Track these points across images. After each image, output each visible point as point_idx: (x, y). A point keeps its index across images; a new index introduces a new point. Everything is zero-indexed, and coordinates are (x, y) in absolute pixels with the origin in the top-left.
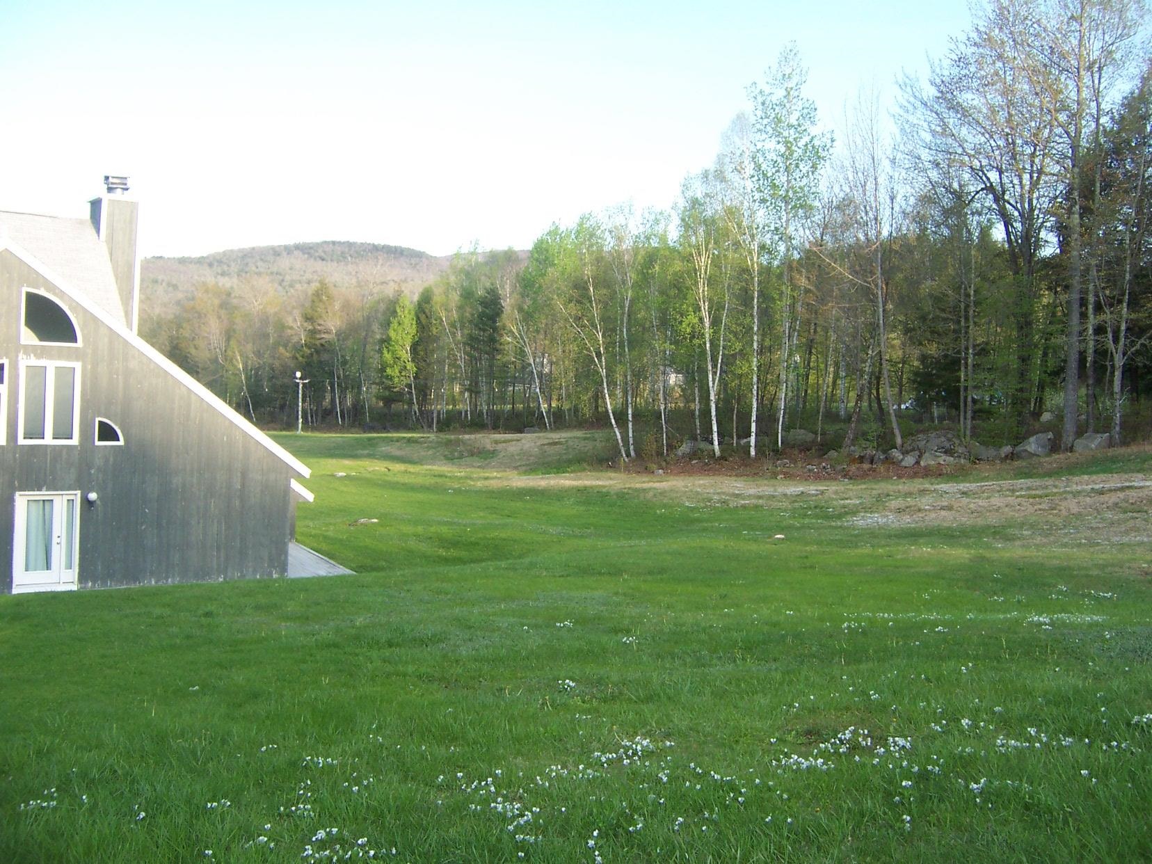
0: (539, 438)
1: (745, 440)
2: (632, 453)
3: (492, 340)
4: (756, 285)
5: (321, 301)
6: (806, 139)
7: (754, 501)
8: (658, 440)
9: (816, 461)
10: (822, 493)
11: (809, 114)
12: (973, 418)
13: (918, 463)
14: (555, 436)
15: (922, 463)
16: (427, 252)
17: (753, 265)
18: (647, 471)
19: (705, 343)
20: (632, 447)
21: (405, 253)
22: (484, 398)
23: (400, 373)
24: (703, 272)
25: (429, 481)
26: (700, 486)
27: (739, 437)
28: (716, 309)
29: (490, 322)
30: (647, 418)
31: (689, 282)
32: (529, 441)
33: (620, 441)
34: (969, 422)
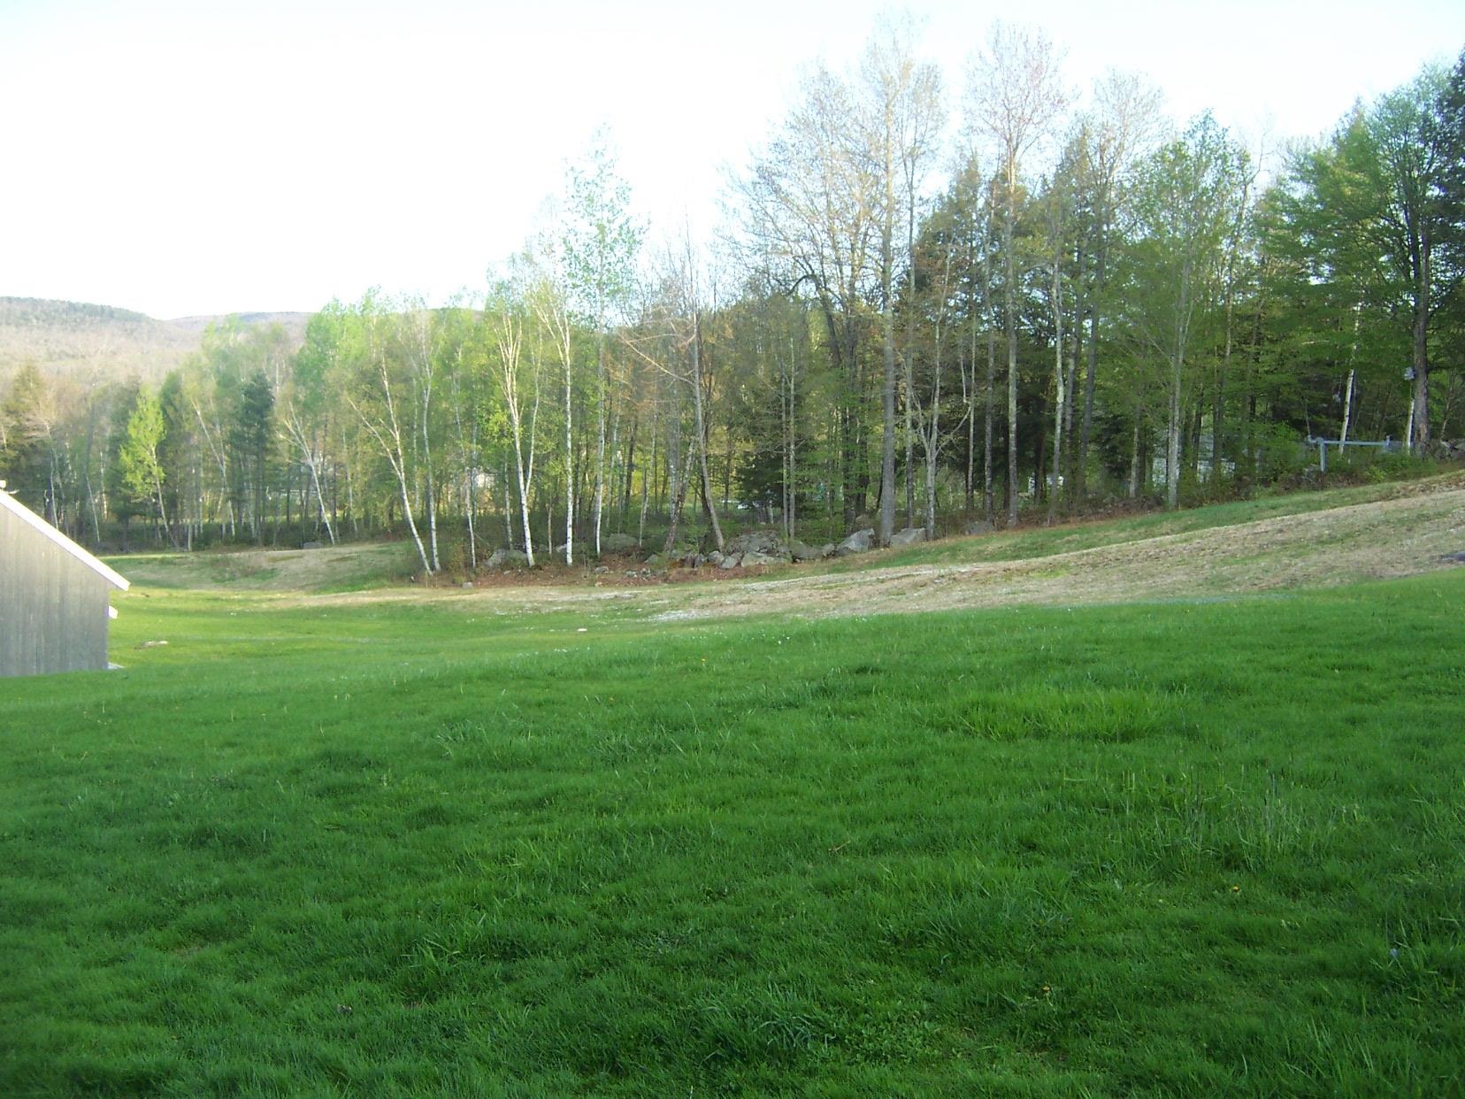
0: (325, 553)
1: (562, 547)
2: (437, 566)
3: (261, 438)
4: (569, 379)
5: (27, 389)
6: (620, 220)
7: (566, 607)
8: (466, 550)
9: (637, 566)
10: (636, 596)
11: (623, 194)
12: (797, 516)
13: (739, 564)
14: (345, 550)
15: (743, 565)
16: (148, 314)
17: (565, 357)
18: (455, 584)
19: (514, 443)
20: (436, 560)
21: (116, 315)
22: (250, 508)
23: (144, 479)
24: (511, 365)
25: (203, 606)
26: (512, 595)
27: (555, 544)
28: (526, 405)
29: (258, 417)
30: (452, 527)
31: (495, 376)
32: (313, 558)
33: (423, 552)
34: (792, 520)
